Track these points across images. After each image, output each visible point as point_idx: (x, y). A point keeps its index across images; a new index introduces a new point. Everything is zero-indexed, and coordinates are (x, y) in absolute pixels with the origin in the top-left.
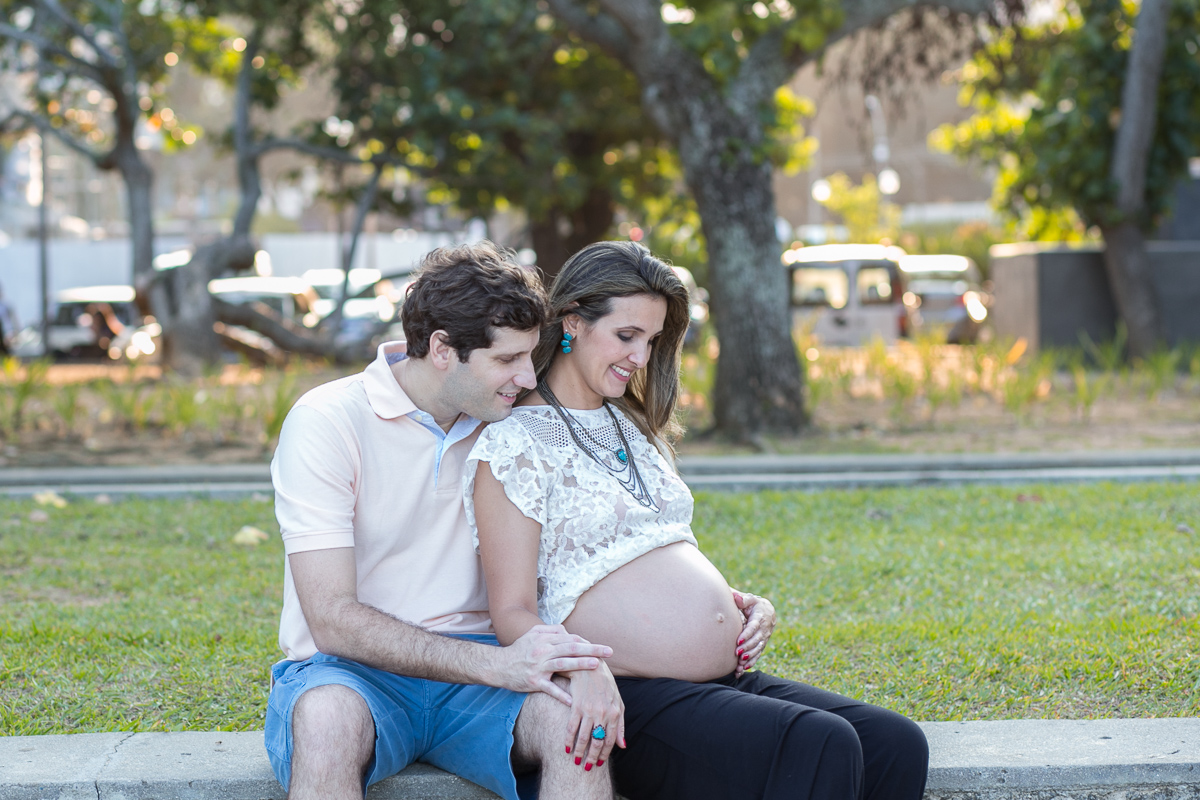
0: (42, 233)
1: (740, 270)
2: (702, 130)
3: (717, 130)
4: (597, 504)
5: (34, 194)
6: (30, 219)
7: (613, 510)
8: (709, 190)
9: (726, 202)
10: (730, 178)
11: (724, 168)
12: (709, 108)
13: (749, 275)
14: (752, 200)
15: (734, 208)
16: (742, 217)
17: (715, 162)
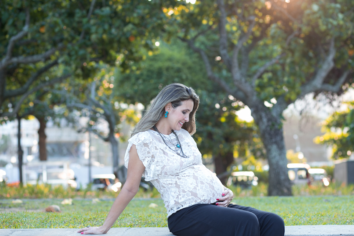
0: (90, 165)
1: (275, 157)
2: (265, 120)
3: (269, 120)
4: (175, 162)
5: (87, 156)
6: (87, 162)
7: (179, 164)
8: (267, 136)
9: (271, 138)
10: (272, 132)
11: (271, 129)
12: (267, 115)
13: (278, 158)
14: (278, 138)
15: (274, 140)
16: (276, 143)
17: (269, 129)
